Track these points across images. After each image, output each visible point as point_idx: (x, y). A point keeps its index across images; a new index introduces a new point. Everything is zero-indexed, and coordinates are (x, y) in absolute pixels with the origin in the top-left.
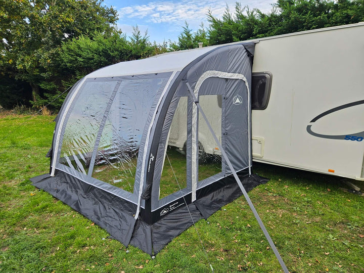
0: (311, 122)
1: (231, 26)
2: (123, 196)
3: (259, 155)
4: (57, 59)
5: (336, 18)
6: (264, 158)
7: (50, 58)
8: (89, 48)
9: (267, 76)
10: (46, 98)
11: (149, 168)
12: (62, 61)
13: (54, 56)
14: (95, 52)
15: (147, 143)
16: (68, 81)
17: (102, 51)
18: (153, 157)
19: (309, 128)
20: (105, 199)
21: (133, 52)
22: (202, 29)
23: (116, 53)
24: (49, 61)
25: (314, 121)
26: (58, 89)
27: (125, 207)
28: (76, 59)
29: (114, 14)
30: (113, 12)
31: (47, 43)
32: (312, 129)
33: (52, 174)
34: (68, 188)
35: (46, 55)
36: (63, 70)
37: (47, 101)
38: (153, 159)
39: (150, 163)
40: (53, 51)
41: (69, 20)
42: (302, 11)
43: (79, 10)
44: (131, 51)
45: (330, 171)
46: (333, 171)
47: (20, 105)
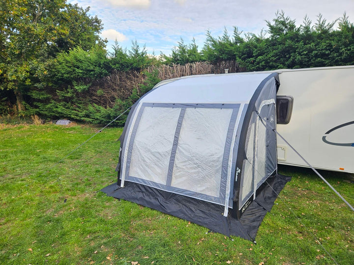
0: (326, 133)
1: (233, 48)
2: (208, 200)
3: (283, 159)
4: (53, 70)
5: (322, 47)
6: (287, 161)
7: (46, 69)
8: (89, 60)
9: (289, 99)
10: (37, 107)
11: (236, 178)
12: (58, 72)
13: (50, 68)
14: (95, 64)
15: (231, 159)
16: (62, 90)
17: (104, 64)
18: (240, 170)
19: (324, 138)
20: (190, 203)
21: (135, 65)
22: (194, 43)
23: (117, 65)
24: (45, 72)
25: (328, 133)
26: (51, 98)
27: (212, 208)
28: (74, 70)
29: (98, 23)
30: (97, 21)
31: (43, 55)
32: (327, 139)
33: (122, 185)
34: (145, 196)
35: (42, 66)
36: (58, 80)
37: (38, 110)
38: (239, 172)
39: (237, 174)
40: (49, 62)
41: (64, 32)
42: (294, 39)
43: (73, 23)
44: (132, 64)
45: (341, 169)
46: (343, 169)
47: (6, 115)
